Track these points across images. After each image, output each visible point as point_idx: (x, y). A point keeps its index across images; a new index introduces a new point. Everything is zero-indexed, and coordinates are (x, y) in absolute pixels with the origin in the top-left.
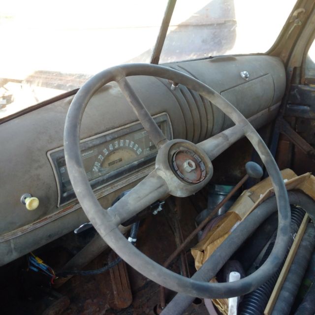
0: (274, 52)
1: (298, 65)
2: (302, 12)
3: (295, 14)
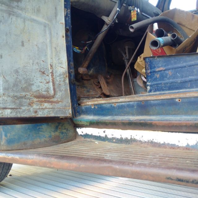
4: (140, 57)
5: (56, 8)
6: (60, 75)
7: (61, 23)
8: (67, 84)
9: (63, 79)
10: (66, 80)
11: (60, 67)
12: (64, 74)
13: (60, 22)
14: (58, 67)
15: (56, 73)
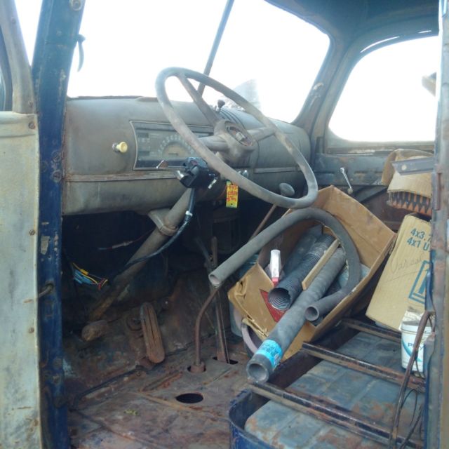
0: (299, 122)
1: (320, 135)
2: (321, 86)
3: (315, 88)
4: (242, 283)
5: (12, 273)
6: (19, 428)
7: (26, 302)
8: (36, 442)
9: (25, 436)
10: (34, 434)
11: (20, 408)
12: (28, 421)
13: (22, 301)
14: (12, 412)
15: (6, 428)
